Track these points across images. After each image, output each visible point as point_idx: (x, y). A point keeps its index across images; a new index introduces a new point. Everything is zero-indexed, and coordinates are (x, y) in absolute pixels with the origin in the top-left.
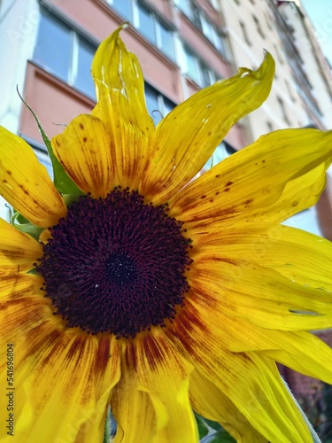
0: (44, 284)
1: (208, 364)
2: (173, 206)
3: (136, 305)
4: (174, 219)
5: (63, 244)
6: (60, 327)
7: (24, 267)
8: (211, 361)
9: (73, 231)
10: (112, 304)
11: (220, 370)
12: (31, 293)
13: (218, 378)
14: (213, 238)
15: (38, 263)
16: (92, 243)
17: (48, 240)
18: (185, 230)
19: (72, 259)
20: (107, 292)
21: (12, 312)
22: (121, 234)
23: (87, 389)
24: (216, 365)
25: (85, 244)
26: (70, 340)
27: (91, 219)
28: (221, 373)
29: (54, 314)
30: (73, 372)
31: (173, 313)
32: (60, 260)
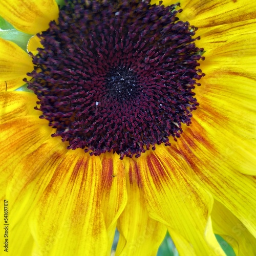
0: (38, 103)
1: (215, 184)
2: (186, 7)
3: (140, 124)
4: (187, 23)
5: (55, 54)
6: (61, 149)
7: (13, 83)
8: (219, 181)
9: (67, 38)
10: (114, 123)
11: (229, 191)
12: (24, 113)
13: (227, 198)
14: (231, 48)
15: (29, 78)
16: (90, 53)
17: (38, 49)
18: (199, 38)
19: (68, 73)
20: (109, 110)
21: (4, 138)
22: (124, 42)
23: (97, 217)
24: (224, 186)
25: (82, 55)
26: (72, 163)
27: (88, 23)
28: (229, 194)
29: (53, 136)
30: (79, 197)
31: (179, 131)
32: (54, 74)
